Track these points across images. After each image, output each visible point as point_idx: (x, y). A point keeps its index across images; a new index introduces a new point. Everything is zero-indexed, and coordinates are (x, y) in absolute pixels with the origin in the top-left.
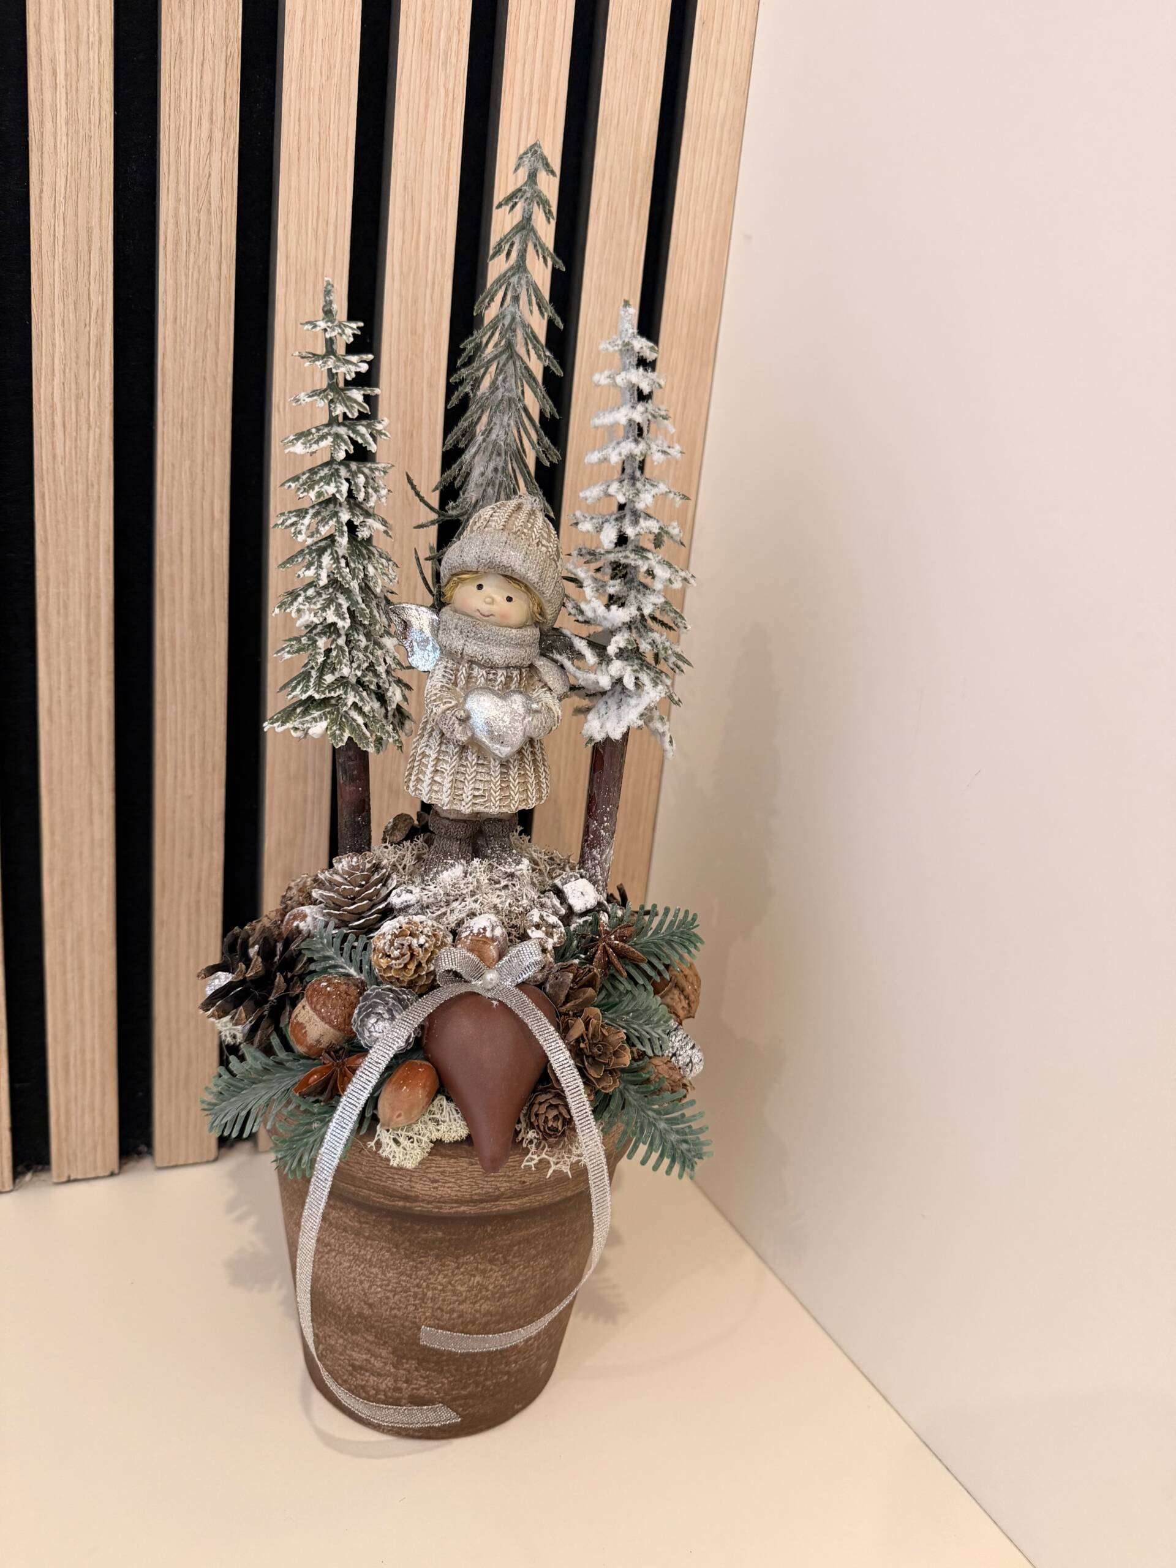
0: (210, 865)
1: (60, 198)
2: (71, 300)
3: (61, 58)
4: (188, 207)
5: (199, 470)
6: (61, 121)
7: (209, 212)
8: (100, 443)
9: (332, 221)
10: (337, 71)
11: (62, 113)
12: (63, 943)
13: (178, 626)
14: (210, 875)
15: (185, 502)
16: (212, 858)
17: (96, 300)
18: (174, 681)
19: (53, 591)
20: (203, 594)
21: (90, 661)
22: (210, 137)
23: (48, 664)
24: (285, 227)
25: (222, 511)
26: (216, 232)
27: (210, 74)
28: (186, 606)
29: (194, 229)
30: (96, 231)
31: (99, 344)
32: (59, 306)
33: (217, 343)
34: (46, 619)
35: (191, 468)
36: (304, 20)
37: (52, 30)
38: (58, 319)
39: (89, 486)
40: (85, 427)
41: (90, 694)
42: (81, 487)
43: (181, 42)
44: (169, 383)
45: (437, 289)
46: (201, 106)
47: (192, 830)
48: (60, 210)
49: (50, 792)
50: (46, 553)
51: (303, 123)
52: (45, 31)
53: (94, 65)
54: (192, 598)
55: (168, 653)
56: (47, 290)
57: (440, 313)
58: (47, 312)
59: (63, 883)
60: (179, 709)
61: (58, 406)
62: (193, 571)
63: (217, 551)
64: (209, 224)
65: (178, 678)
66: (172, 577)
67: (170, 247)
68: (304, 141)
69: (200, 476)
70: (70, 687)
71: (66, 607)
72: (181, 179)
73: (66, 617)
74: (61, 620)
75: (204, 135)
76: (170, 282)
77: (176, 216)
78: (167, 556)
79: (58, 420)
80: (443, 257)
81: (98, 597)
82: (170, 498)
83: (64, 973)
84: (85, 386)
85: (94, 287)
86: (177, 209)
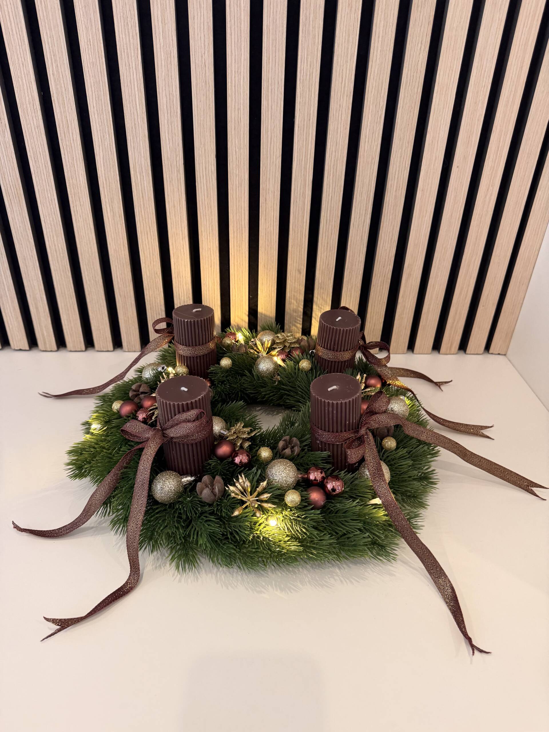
0: (389, 270)
1: (376, 75)
2: (375, 104)
3: (381, 32)
4: (411, 72)
5: (403, 152)
6: (379, 51)
7: (417, 72)
8: (377, 146)
9: (454, 70)
10: (462, 20)
11: (379, 48)
12: (348, 289)
13: (391, 199)
14: (388, 273)
15: (398, 162)
16: (389, 268)
17: (381, 103)
18: (387, 216)
19: (359, 189)
20: (399, 189)
21: (366, 210)
22: (420, 49)
23: (355, 211)
24: (439, 74)
25: (408, 165)
26: (418, 79)
27: (423, 28)
28: (394, 193)
29: (412, 78)
30: (384, 83)
31: (380, 117)
32: (371, 107)
33: (414, 113)
34: (356, 198)
35: (401, 152)
36: (455, 5)
37: (380, 24)
38: (370, 111)
39: (372, 159)
40: (374, 141)
41: (364, 219)
42: (370, 159)
43: (416, 20)
44: (398, 126)
45: (486, 88)
46: (419, 39)
47: (385, 259)
48: (375, 78)
49: (350, 247)
50: (359, 179)
51: (450, 39)
52: (378, 25)
53: (390, 33)
54: (396, 191)
55: (387, 207)
56: (369, 103)
57: (485, 96)
58: (368, 108)
59: (350, 272)
60: (387, 224)
61: (367, 137)
62: (397, 183)
63: (405, 176)
64: (416, 76)
65: (388, 215)
66: (391, 185)
67: (404, 85)
68: (449, 44)
69: (403, 154)
70: (360, 217)
71: (362, 194)
72: (410, 64)
73: (362, 196)
74: (360, 198)
75: (419, 48)
76: (403, 96)
77: (407, 75)
78: (391, 178)
79: (367, 140)
80: (489, 77)
81: (371, 191)
82: (394, 161)
83: (346, 297)
84: (375, 129)
85: (381, 100)
86: (408, 73)
